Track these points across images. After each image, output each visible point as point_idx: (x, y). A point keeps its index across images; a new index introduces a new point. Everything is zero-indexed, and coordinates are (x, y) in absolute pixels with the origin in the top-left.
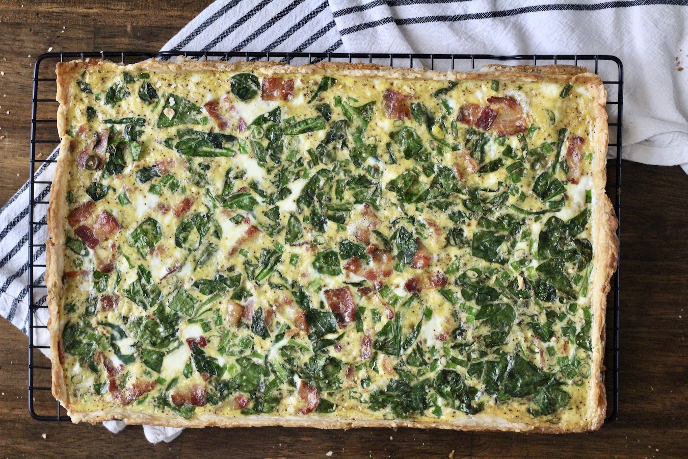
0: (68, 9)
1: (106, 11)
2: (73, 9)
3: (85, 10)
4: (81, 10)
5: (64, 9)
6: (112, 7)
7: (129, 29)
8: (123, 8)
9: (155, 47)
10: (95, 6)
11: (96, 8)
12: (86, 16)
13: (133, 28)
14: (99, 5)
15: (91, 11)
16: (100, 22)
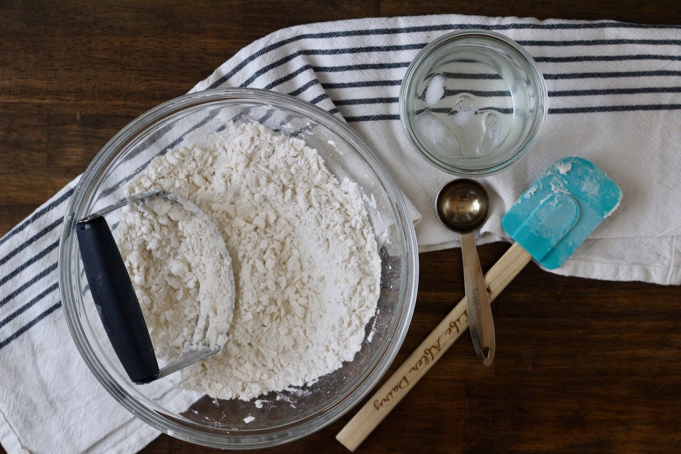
0: (24, 100)
1: (58, 101)
2: (29, 100)
3: (39, 101)
4: (36, 101)
5: (21, 100)
6: (63, 98)
7: (78, 117)
8: (73, 98)
9: (102, 133)
10: (48, 97)
11: (49, 99)
12: (40, 106)
13: (83, 117)
14: (52, 96)
15: (44, 101)
16: (52, 111)
